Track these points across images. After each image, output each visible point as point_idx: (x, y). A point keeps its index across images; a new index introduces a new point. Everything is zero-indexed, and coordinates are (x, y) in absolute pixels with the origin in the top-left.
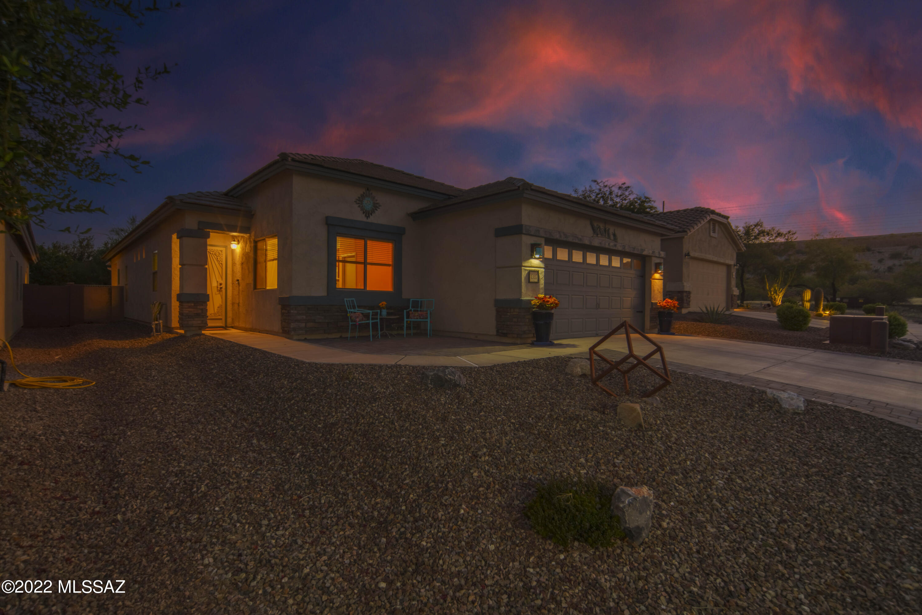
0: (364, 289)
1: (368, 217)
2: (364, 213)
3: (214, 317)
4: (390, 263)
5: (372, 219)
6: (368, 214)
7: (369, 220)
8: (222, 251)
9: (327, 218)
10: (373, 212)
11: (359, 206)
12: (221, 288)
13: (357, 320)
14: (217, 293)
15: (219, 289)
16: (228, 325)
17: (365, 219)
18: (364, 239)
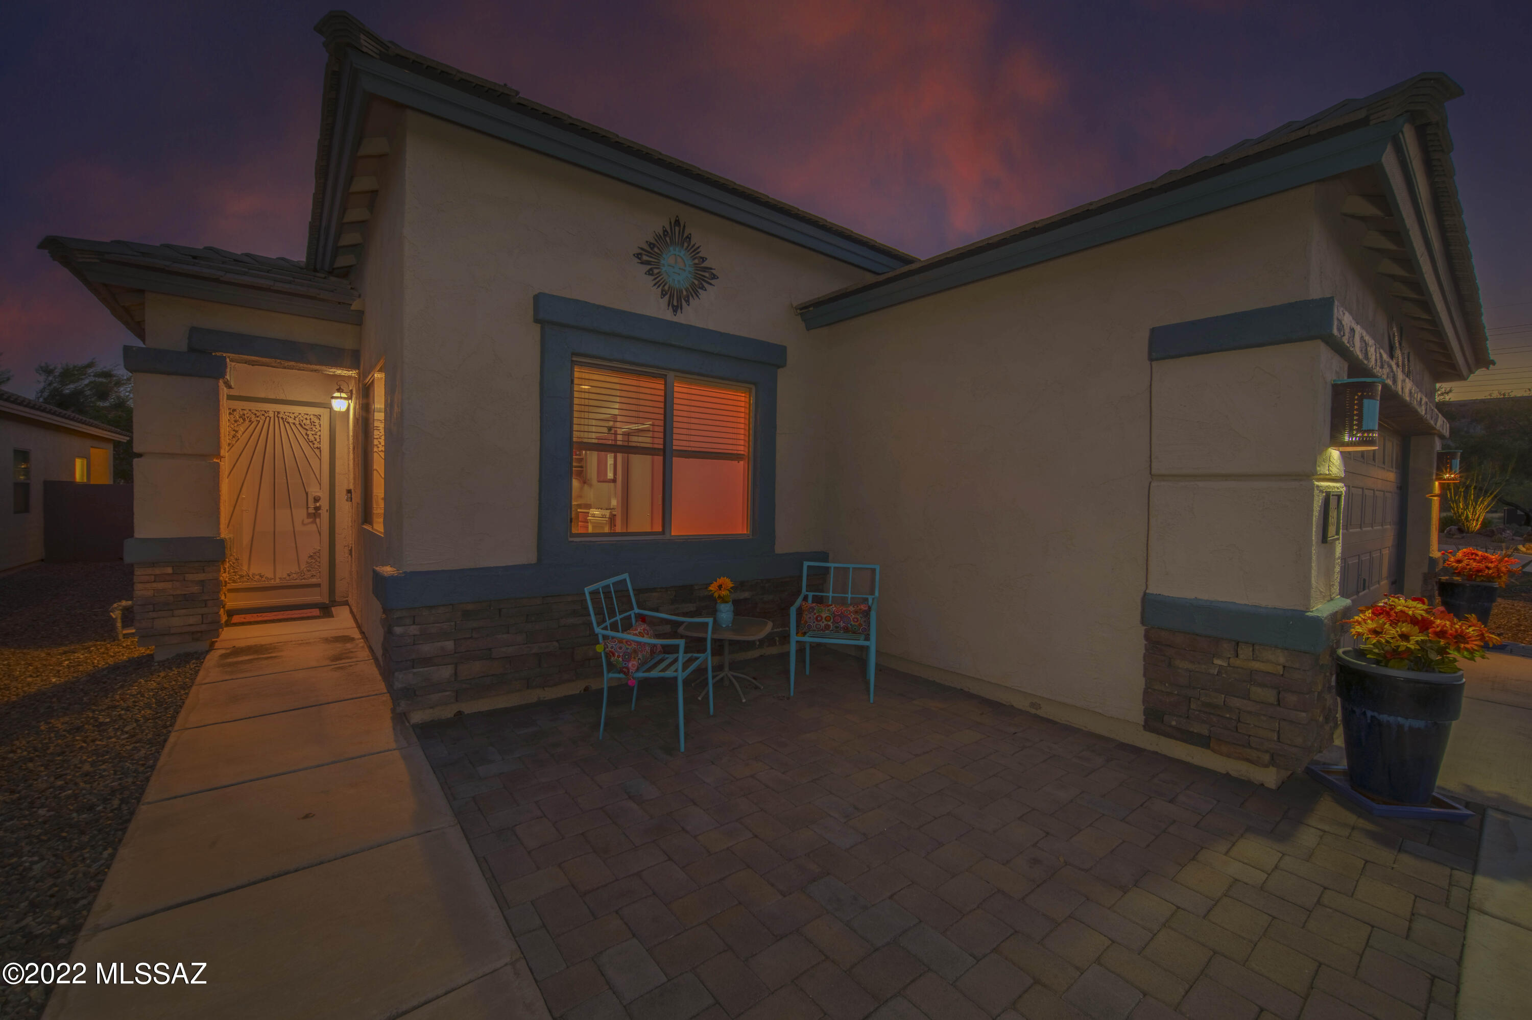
0: (663, 533)
1: (676, 309)
2: (663, 294)
3: (298, 582)
4: (742, 449)
5: (690, 316)
6: (677, 300)
7: (680, 318)
8: (319, 417)
9: (538, 299)
10: (694, 291)
11: (650, 272)
12: (317, 509)
13: (633, 664)
14: (307, 521)
15: (311, 511)
16: (337, 599)
17: (668, 315)
18: (664, 377)
